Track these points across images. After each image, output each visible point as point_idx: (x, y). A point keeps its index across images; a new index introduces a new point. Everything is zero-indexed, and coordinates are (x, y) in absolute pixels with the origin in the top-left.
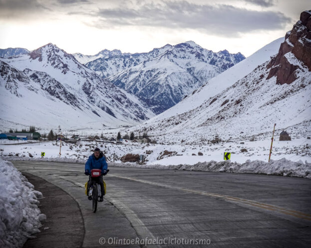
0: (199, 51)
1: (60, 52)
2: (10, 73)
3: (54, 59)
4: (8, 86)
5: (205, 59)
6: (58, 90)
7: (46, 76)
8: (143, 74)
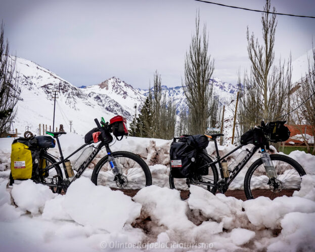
0: (222, 84)
1: (122, 83)
2: (70, 91)
3: (117, 88)
4: (67, 102)
5: (227, 90)
6: (116, 108)
7: (107, 97)
8: (183, 100)
